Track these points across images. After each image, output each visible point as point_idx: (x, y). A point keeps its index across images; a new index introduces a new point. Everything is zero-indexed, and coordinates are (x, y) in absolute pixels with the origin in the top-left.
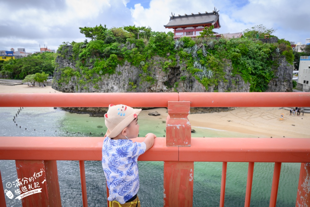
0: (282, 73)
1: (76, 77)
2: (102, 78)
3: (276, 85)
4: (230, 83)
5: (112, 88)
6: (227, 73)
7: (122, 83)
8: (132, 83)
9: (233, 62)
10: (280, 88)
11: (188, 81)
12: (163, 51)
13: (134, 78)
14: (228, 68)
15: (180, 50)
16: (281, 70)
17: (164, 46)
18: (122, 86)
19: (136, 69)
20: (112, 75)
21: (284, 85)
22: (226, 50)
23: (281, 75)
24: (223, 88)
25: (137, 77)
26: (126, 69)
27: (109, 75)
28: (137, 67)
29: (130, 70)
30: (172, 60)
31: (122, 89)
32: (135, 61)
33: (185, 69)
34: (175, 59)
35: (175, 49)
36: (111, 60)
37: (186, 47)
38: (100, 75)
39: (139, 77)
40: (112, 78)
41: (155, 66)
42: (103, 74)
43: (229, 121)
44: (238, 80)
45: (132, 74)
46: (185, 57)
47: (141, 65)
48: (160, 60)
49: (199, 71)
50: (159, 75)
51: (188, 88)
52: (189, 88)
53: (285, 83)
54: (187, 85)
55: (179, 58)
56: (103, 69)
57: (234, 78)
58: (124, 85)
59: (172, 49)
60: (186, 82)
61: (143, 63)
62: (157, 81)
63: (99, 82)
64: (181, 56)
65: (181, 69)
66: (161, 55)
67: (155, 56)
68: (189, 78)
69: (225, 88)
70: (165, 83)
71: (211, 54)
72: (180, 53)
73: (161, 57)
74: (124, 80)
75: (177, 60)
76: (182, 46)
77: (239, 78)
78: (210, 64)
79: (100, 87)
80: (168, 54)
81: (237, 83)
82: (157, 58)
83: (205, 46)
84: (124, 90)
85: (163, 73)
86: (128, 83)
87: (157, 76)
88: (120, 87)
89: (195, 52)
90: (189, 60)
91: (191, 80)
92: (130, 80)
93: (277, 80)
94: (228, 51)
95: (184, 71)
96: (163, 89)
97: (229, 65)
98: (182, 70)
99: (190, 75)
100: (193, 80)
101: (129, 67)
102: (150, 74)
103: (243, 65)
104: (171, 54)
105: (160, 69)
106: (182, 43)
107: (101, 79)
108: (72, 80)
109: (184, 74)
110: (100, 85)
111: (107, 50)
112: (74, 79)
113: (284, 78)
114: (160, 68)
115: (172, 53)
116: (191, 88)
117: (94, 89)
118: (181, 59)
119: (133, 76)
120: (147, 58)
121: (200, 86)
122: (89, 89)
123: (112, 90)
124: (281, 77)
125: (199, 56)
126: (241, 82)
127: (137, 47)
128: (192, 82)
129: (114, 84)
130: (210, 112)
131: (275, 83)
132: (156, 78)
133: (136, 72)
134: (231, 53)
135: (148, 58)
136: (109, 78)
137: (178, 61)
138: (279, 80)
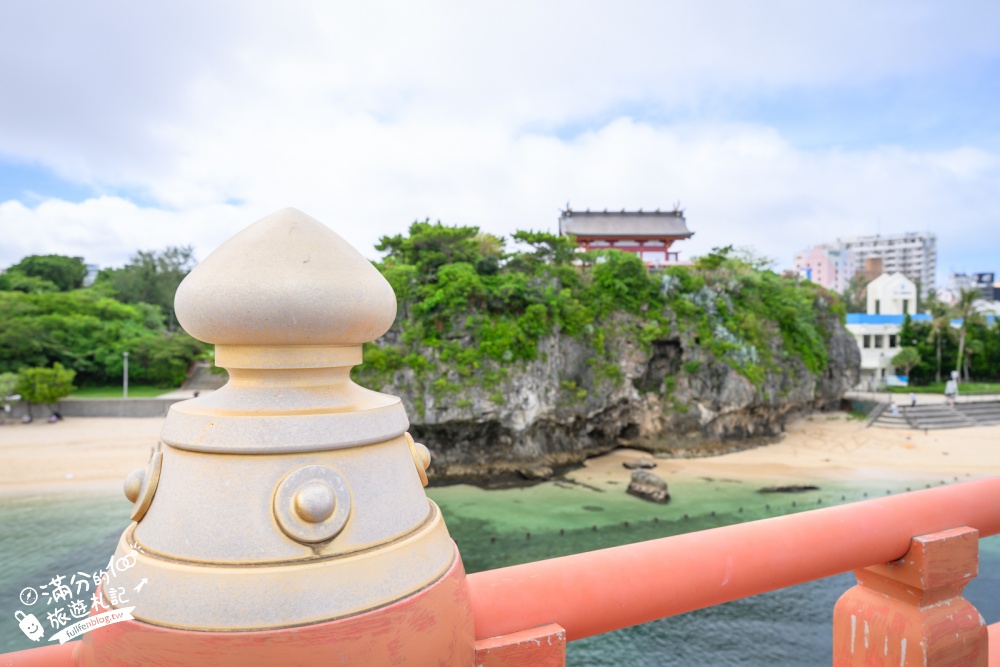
0: (842, 350)
1: (410, 373)
2: (509, 370)
3: (831, 377)
4: (785, 375)
5: (526, 400)
6: (774, 351)
7: (545, 384)
8: (573, 384)
9: (782, 326)
10: (840, 383)
11: (707, 372)
12: (636, 298)
13: (570, 370)
14: (777, 341)
15: (676, 298)
16: (838, 345)
17: (640, 287)
18: (542, 394)
19: (577, 346)
20: (533, 362)
21: (846, 376)
22: (764, 300)
23: (839, 354)
24: (773, 386)
25: (580, 366)
26: (553, 346)
27: (525, 364)
28: (579, 341)
29: (560, 347)
30: (660, 322)
31: (543, 403)
32: (573, 323)
33: (694, 344)
34: (667, 319)
35: (664, 294)
36: (532, 320)
37: (685, 291)
38: (503, 362)
39: (588, 366)
40: (532, 370)
41: (619, 338)
42: (513, 360)
43: (827, 460)
44: (798, 368)
45: (563, 361)
46: (692, 314)
47: (586, 336)
48: (629, 322)
49: (734, 349)
50: (628, 361)
51: (708, 391)
52: (712, 390)
53: (848, 373)
54: (705, 383)
55: (674, 316)
56: (511, 347)
57: (789, 363)
58: (547, 390)
59: (654, 296)
60: (701, 375)
61: (591, 329)
62: (624, 375)
63: (502, 384)
64: (682, 313)
65: (685, 343)
66: (630, 310)
67: (616, 310)
68: (709, 365)
69: (778, 387)
70: (636, 383)
71: (741, 308)
72: (678, 306)
73: (629, 312)
74: (550, 377)
75: (670, 322)
76: (676, 287)
77: (798, 363)
78: (746, 330)
79: (505, 397)
80: (645, 307)
81: (797, 374)
82: (622, 316)
83: (727, 291)
84: (547, 403)
85: (641, 356)
86: (560, 383)
87: (623, 363)
88: (539, 397)
89: (710, 304)
90: (702, 320)
91: (717, 370)
92: (562, 376)
93: (833, 365)
94: (771, 303)
95: (693, 348)
96: (630, 398)
97: (776, 336)
98: (687, 347)
99: (710, 358)
100: (721, 371)
101: (557, 340)
102: (608, 358)
103: (802, 334)
104: (651, 306)
105: (630, 346)
106: (676, 281)
107: (504, 375)
108: (396, 382)
109: (693, 356)
110: (505, 393)
111: (511, 292)
112: (401, 378)
113: (848, 362)
114: (629, 342)
115: (655, 302)
116: (715, 390)
117: (492, 406)
118: (681, 320)
119: (566, 365)
120: (597, 317)
121: (741, 385)
122: (471, 406)
123: (524, 406)
124: (840, 360)
125: (721, 312)
126: (803, 373)
127: (565, 286)
128: (719, 375)
129: (531, 389)
130: (751, 447)
131: (828, 374)
132: (621, 367)
133: (576, 355)
134: (778, 308)
135: (603, 316)
136: (524, 370)
137: (674, 324)
138: (836, 367)
